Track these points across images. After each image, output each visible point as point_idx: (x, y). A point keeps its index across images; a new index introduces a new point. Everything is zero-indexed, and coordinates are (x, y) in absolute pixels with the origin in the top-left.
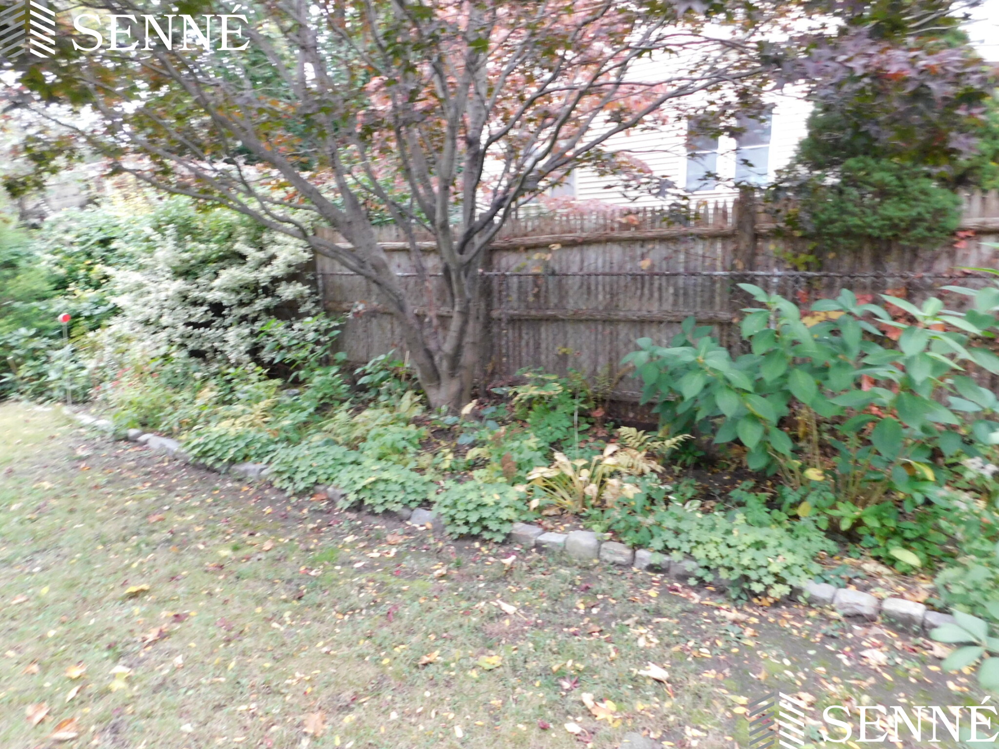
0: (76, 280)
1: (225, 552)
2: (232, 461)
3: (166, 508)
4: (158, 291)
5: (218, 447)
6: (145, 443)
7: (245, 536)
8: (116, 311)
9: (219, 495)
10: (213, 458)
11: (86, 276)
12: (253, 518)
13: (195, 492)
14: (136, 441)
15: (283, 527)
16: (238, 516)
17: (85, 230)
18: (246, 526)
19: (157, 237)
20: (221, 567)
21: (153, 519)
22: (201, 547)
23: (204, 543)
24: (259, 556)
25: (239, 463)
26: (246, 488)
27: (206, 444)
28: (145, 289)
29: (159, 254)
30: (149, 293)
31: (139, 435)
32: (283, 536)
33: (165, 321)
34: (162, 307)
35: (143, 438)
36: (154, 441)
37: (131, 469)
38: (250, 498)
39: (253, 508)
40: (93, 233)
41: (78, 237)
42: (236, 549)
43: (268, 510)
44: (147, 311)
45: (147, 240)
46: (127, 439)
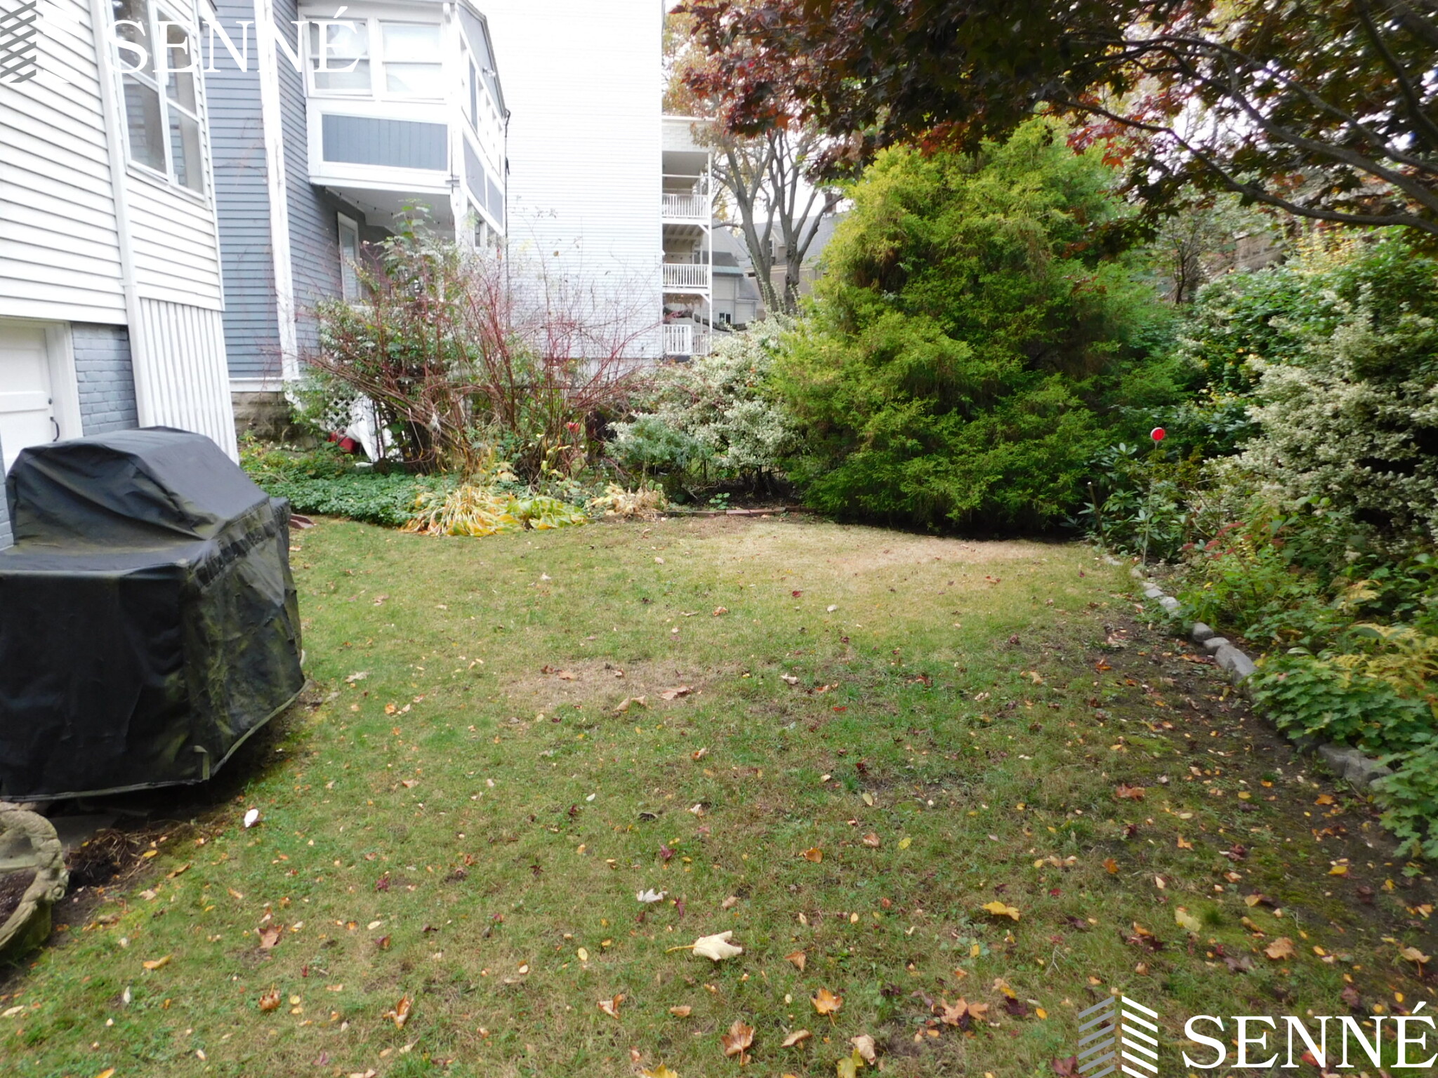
0: (1218, 378)
1: (1188, 920)
2: (1325, 736)
3: (1164, 779)
4: (1323, 402)
5: (1304, 701)
6: (1214, 651)
7: (1252, 900)
8: (1257, 430)
9: (1269, 792)
10: (1289, 717)
11: (1234, 372)
12: (1295, 871)
13: (1231, 769)
14: (1201, 645)
15: (1347, 922)
16: (1272, 853)
17: (1249, 301)
18: (1269, 880)
19: (1344, 306)
20: (1158, 946)
21: (1124, 792)
22: (1160, 883)
23: (1168, 879)
24: (1245, 963)
25: (1338, 746)
26: (1328, 800)
27: (1286, 688)
28: (1305, 396)
29: (1341, 336)
30: (1310, 402)
31: (1208, 636)
32: (1332, 944)
33: (1323, 451)
34: (1326, 428)
35: (1210, 643)
36: (1228, 653)
37: (1163, 690)
38: (1323, 823)
39: (1309, 849)
40: (1257, 305)
41: (1237, 311)
42: (1213, 921)
43: (1339, 867)
44: (1300, 433)
45: (1327, 312)
46: (1188, 637)
